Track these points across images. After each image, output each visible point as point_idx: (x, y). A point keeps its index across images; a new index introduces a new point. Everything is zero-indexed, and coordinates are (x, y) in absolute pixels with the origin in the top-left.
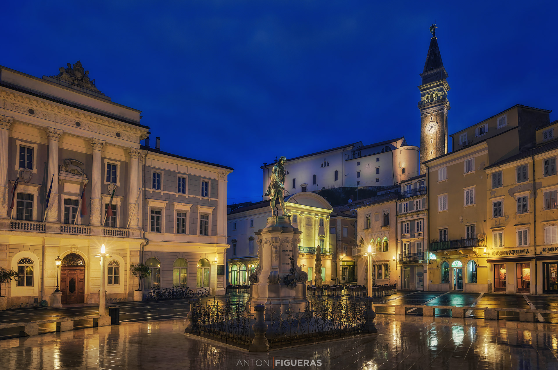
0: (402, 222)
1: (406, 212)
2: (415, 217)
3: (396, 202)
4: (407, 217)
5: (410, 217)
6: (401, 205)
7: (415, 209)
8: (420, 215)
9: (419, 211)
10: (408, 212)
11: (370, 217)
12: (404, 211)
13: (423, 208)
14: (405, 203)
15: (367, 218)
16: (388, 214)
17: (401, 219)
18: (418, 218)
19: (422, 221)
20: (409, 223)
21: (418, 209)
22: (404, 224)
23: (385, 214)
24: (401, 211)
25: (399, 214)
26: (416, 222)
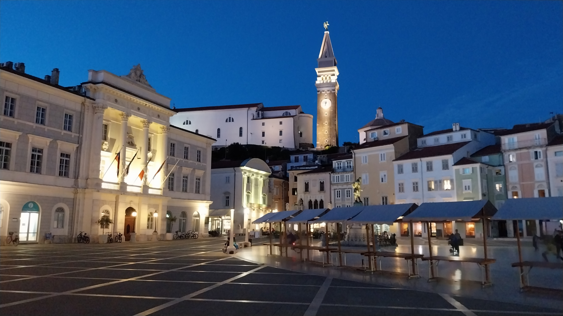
0: (335, 189)
1: (338, 182)
2: (345, 187)
3: (330, 174)
4: (339, 186)
5: (341, 186)
6: (334, 177)
7: (345, 182)
8: (349, 186)
9: (348, 183)
10: (340, 182)
11: (308, 183)
12: (337, 181)
13: (351, 181)
14: (338, 175)
15: (305, 183)
16: (323, 182)
17: (334, 186)
18: (348, 187)
19: (350, 190)
20: (340, 190)
21: (347, 182)
22: (336, 191)
23: (321, 182)
24: (334, 181)
25: (333, 183)
26: (346, 190)
